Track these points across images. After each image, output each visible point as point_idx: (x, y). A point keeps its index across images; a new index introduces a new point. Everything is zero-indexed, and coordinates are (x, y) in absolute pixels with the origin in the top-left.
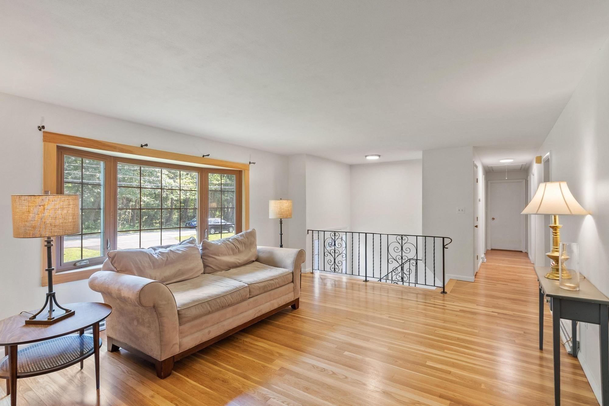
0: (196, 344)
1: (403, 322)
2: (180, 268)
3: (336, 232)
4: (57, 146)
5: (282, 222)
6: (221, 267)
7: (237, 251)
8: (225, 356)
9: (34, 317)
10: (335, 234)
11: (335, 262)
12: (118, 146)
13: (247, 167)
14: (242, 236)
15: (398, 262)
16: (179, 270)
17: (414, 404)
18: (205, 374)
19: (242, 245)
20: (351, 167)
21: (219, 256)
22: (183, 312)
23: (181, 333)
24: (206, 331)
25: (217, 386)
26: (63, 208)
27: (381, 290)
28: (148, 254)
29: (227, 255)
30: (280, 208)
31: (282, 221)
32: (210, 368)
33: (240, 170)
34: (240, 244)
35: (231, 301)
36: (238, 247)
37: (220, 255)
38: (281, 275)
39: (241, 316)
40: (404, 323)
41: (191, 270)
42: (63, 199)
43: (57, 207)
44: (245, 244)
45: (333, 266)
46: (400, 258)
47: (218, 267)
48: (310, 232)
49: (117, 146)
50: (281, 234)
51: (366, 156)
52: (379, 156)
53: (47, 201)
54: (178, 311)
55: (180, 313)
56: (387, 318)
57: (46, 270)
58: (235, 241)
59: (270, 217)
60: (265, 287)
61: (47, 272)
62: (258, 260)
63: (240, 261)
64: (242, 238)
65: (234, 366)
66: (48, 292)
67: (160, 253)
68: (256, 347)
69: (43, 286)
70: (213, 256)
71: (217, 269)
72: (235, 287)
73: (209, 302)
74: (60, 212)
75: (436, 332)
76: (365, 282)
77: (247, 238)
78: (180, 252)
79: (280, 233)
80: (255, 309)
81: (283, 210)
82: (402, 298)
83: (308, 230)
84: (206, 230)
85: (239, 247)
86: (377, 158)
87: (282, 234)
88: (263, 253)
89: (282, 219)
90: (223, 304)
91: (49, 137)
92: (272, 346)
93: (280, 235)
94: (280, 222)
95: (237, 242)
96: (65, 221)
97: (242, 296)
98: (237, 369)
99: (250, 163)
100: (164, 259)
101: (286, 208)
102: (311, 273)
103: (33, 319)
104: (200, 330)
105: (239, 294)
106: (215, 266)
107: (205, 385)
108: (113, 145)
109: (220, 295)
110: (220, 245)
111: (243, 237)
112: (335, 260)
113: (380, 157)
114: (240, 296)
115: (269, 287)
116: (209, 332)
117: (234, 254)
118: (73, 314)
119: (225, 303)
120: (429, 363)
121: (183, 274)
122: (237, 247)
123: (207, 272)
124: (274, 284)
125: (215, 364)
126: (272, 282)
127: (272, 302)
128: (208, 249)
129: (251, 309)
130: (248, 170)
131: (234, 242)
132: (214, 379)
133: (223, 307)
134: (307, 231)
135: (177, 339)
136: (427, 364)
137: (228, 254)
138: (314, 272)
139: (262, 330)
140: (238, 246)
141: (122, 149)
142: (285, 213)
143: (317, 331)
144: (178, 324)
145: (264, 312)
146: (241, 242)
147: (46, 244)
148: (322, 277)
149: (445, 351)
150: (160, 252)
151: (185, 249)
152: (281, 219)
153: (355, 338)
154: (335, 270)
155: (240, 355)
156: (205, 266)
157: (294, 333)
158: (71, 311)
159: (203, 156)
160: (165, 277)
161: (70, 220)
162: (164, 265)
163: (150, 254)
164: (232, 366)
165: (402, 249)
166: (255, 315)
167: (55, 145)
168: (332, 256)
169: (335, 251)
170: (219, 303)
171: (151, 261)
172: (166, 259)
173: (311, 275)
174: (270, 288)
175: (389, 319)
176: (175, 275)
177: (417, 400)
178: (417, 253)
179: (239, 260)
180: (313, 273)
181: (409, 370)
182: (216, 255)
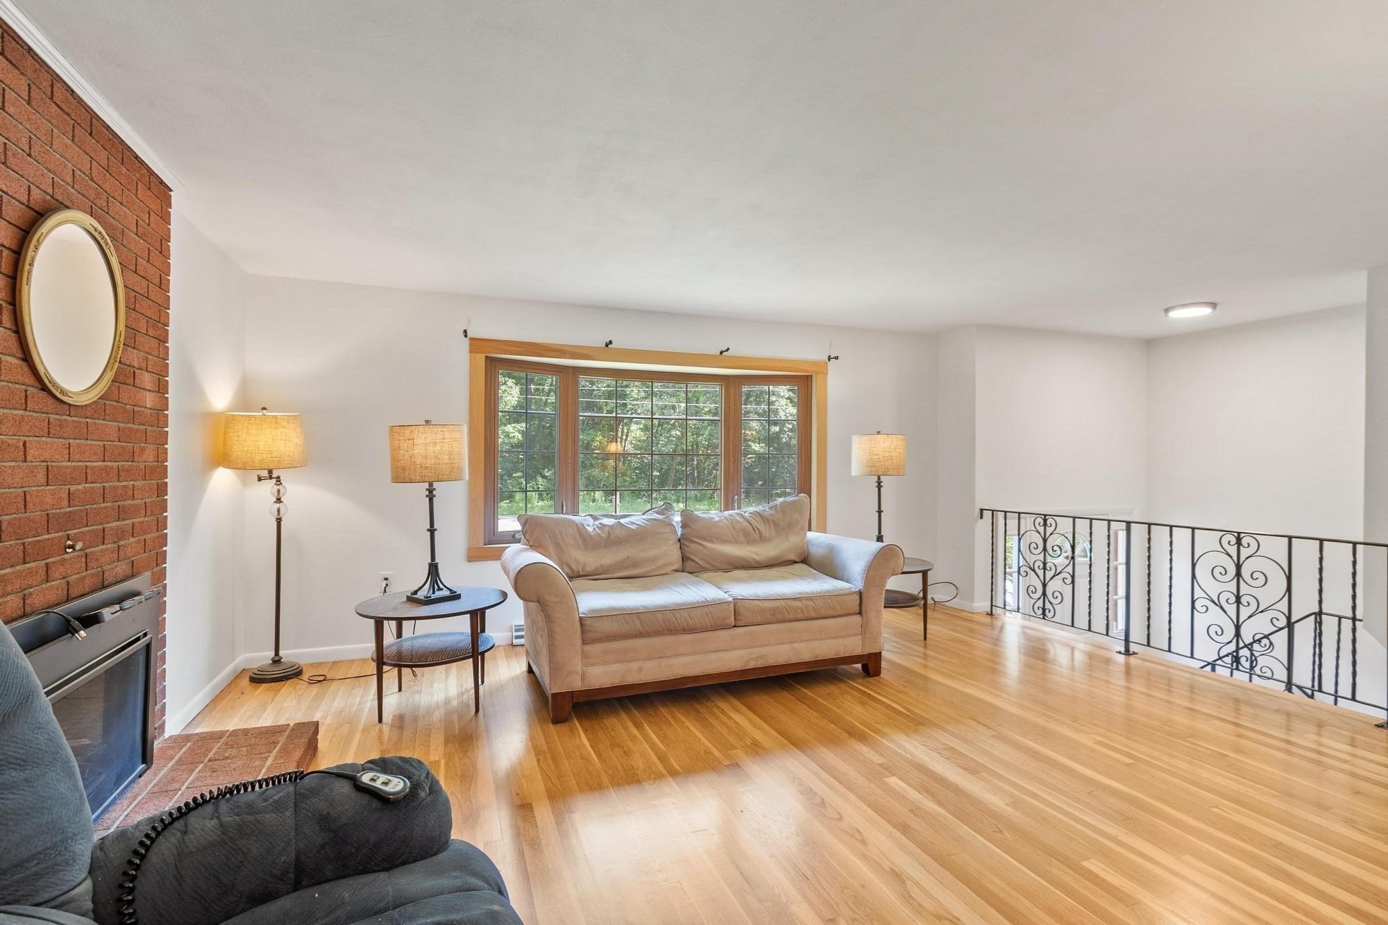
0: (613, 684)
1: (1129, 761)
2: (630, 555)
3: (1047, 517)
4: (486, 357)
5: (882, 484)
6: (716, 564)
7: (757, 537)
8: (664, 718)
9: (416, 592)
10: (1045, 520)
11: (1044, 594)
12: (569, 349)
13: (822, 368)
14: (774, 509)
15: (1225, 612)
16: (628, 557)
17: (940, 918)
18: (611, 735)
19: (770, 526)
20: (1150, 345)
21: (712, 542)
22: (588, 622)
23: (585, 656)
24: (635, 665)
25: (609, 756)
26: (435, 444)
27: (1148, 680)
28: (576, 524)
29: (731, 543)
30: (870, 453)
31: (882, 482)
32: (625, 728)
33: (808, 376)
34: (764, 521)
35: (688, 622)
36: (758, 530)
37: (715, 541)
38: (826, 592)
39: (713, 656)
40: (1128, 765)
41: (652, 560)
42: (435, 430)
43: (428, 441)
44: (776, 524)
45: (1040, 603)
46: (1233, 599)
47: (709, 563)
48: (987, 515)
49: (565, 348)
50: (880, 512)
51: (1167, 310)
52: (1214, 305)
53: (416, 433)
54: (580, 618)
55: (584, 622)
56: (1091, 744)
57: (428, 530)
58: (756, 518)
59: (853, 474)
60: (774, 611)
61: (429, 532)
62: (805, 560)
63: (757, 558)
64: (772, 512)
65: (663, 738)
66: (430, 561)
67: (600, 525)
68: (726, 720)
69: (469, 561)
70: (699, 541)
71: (707, 566)
72: (703, 599)
73: (640, 615)
74: (431, 448)
75: (1215, 810)
76: (1123, 656)
77: (784, 513)
78: (634, 527)
79: (877, 509)
80: (750, 650)
81: (876, 457)
82: (1192, 710)
83: (982, 510)
84: (736, 497)
85: (761, 529)
86: (1206, 311)
87: (882, 511)
88: (818, 547)
89: (881, 477)
90: (670, 624)
91: (476, 345)
92: (755, 725)
93: (877, 513)
94: (877, 484)
95: (759, 519)
96: (438, 461)
97: (713, 618)
98: (662, 742)
99: (829, 358)
100: (603, 535)
101: (885, 452)
102: (988, 614)
103: (414, 594)
104: (622, 662)
105: (707, 614)
106: (704, 560)
107: (596, 749)
108: (562, 348)
109: (667, 607)
110: (717, 522)
111: (776, 510)
112: (1044, 585)
113: (1218, 307)
114: (710, 617)
115: (788, 612)
116: (640, 670)
117: (748, 543)
118: (458, 597)
119: (674, 623)
120: (1094, 865)
121: (635, 565)
122: (756, 529)
123: (687, 570)
124: (801, 609)
125: (638, 726)
126: (798, 604)
127: (795, 645)
128: (690, 527)
129: (739, 649)
130: (823, 374)
131: (754, 519)
132: (615, 744)
133: (672, 631)
134: (977, 512)
135: (577, 664)
136: (1086, 864)
137: (733, 541)
138: (994, 611)
139: (766, 697)
140: (759, 527)
141: (575, 352)
142: (883, 463)
143: (875, 725)
144: (579, 641)
145: (771, 661)
146: (768, 521)
147: (427, 493)
148: (1028, 631)
149: (1187, 857)
150: (600, 523)
151: (644, 523)
152: (879, 478)
153: (948, 759)
154: (1044, 613)
155: (688, 724)
156: (684, 559)
157: (819, 716)
158: (456, 592)
159: (721, 353)
160: (601, 565)
161: (445, 462)
162: (603, 545)
163: (580, 525)
164: (659, 736)
165: (1238, 574)
166: (747, 662)
167: (484, 355)
168: (1038, 577)
169: (1045, 564)
170: (661, 622)
171: (580, 536)
172: (607, 535)
173: (988, 619)
174: (792, 616)
175: (1097, 747)
176: (620, 566)
177: (956, 914)
178: (1289, 589)
179: (758, 555)
180: (991, 614)
181: (1015, 859)
182: (707, 541)
